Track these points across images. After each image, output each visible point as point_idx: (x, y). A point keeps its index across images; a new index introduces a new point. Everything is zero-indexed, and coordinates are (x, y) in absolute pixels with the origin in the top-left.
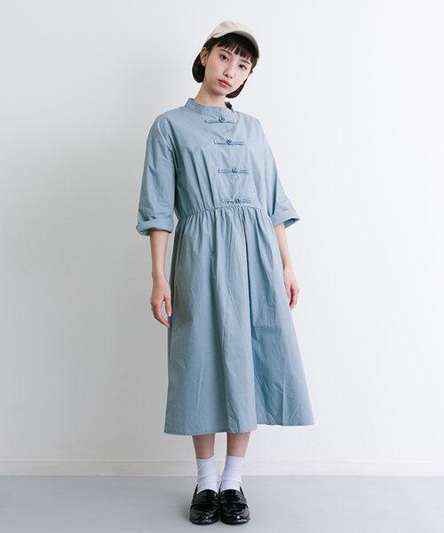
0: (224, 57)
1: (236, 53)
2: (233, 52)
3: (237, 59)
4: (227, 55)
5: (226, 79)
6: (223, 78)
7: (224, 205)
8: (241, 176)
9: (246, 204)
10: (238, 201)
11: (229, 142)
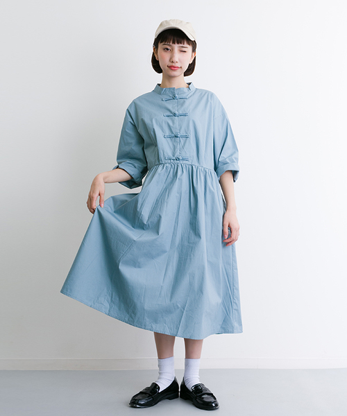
0: (168, 49)
1: (174, 43)
2: (171, 44)
3: (176, 47)
4: (169, 48)
5: (174, 65)
6: (170, 64)
7: (167, 161)
8: (182, 140)
9: (185, 162)
10: (178, 159)
11: (175, 115)
